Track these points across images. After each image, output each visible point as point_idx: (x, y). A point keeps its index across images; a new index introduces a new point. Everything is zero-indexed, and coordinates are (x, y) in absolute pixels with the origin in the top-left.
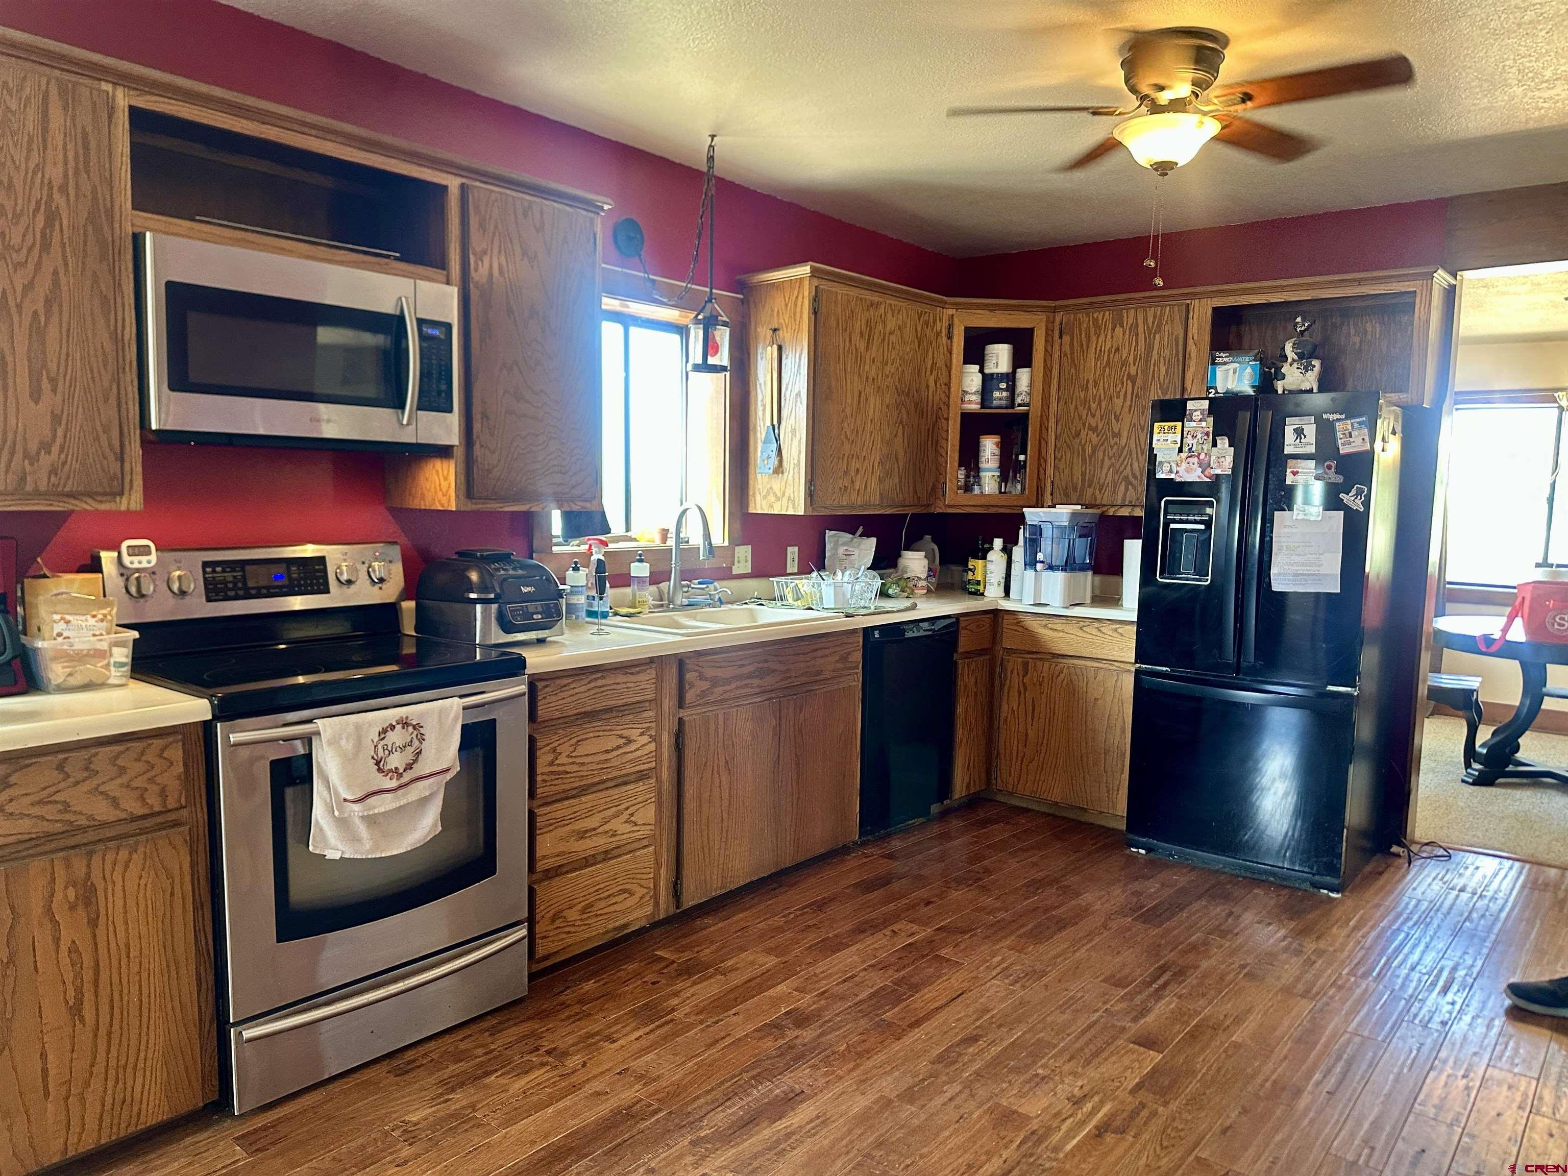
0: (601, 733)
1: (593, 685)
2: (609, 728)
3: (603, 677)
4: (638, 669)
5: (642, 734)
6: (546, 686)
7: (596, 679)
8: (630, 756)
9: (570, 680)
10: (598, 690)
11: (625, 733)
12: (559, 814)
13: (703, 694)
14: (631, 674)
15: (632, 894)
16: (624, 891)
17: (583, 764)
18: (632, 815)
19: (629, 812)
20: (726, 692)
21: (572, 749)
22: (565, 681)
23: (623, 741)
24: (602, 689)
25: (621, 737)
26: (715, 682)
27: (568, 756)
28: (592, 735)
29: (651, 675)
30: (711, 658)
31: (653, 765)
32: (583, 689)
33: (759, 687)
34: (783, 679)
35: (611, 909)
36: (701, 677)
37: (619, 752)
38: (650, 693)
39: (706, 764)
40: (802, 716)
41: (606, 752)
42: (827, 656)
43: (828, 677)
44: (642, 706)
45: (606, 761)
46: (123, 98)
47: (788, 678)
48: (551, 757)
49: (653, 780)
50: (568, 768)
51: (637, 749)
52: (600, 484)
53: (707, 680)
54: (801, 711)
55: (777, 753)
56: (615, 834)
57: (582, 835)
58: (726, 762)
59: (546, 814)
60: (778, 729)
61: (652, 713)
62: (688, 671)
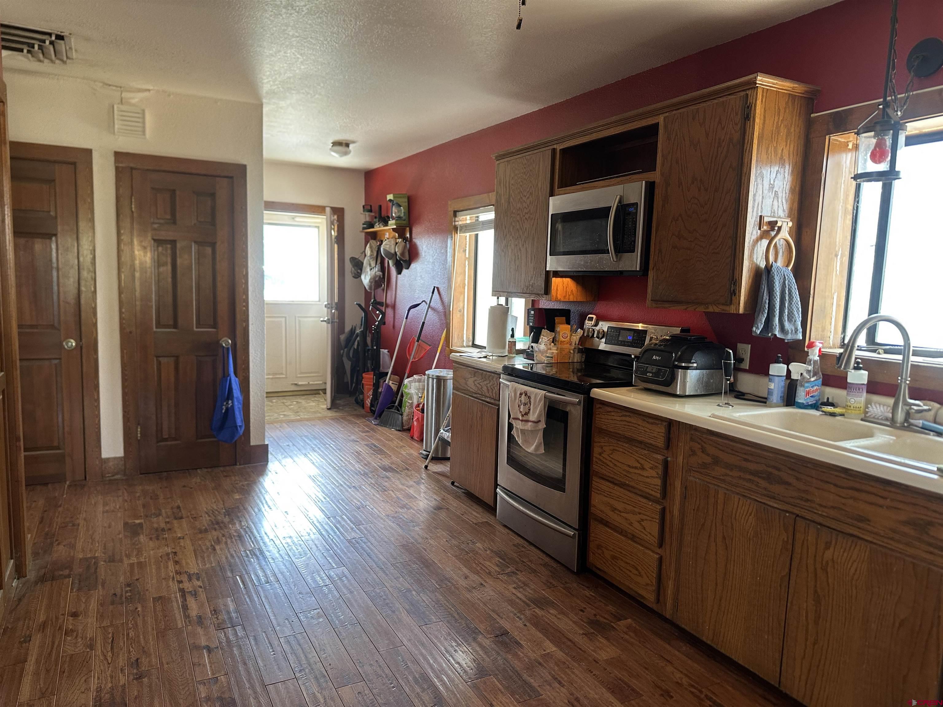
0: (626, 452)
1: (624, 418)
2: (631, 451)
3: (629, 416)
4: (653, 421)
5: (651, 468)
6: (600, 408)
7: (626, 416)
8: (643, 479)
9: (612, 410)
10: (626, 423)
11: (642, 462)
12: (603, 487)
13: (705, 465)
14: (648, 422)
15: (641, 576)
16: (636, 569)
17: (615, 465)
18: (643, 520)
19: (642, 516)
20: (727, 475)
21: (611, 452)
22: (609, 409)
23: (639, 465)
24: (629, 424)
25: (639, 462)
26: (716, 461)
27: (608, 455)
28: (621, 450)
29: (660, 430)
30: (714, 438)
31: (658, 495)
32: (618, 418)
33: (765, 489)
34: (801, 499)
35: (627, 572)
36: (703, 450)
37: (637, 471)
38: (660, 442)
39: (703, 525)
40: (828, 554)
41: (629, 466)
42: (881, 506)
43: (882, 533)
44: (654, 449)
45: (628, 472)
46: (559, 147)
47: (807, 500)
48: (600, 451)
49: (659, 507)
50: (609, 463)
51: (647, 477)
52: (734, 292)
53: (708, 455)
54: (827, 547)
55: (787, 570)
56: (631, 524)
57: (614, 509)
58: (724, 538)
59: (596, 483)
60: (790, 547)
61: (659, 457)
62: (692, 439)
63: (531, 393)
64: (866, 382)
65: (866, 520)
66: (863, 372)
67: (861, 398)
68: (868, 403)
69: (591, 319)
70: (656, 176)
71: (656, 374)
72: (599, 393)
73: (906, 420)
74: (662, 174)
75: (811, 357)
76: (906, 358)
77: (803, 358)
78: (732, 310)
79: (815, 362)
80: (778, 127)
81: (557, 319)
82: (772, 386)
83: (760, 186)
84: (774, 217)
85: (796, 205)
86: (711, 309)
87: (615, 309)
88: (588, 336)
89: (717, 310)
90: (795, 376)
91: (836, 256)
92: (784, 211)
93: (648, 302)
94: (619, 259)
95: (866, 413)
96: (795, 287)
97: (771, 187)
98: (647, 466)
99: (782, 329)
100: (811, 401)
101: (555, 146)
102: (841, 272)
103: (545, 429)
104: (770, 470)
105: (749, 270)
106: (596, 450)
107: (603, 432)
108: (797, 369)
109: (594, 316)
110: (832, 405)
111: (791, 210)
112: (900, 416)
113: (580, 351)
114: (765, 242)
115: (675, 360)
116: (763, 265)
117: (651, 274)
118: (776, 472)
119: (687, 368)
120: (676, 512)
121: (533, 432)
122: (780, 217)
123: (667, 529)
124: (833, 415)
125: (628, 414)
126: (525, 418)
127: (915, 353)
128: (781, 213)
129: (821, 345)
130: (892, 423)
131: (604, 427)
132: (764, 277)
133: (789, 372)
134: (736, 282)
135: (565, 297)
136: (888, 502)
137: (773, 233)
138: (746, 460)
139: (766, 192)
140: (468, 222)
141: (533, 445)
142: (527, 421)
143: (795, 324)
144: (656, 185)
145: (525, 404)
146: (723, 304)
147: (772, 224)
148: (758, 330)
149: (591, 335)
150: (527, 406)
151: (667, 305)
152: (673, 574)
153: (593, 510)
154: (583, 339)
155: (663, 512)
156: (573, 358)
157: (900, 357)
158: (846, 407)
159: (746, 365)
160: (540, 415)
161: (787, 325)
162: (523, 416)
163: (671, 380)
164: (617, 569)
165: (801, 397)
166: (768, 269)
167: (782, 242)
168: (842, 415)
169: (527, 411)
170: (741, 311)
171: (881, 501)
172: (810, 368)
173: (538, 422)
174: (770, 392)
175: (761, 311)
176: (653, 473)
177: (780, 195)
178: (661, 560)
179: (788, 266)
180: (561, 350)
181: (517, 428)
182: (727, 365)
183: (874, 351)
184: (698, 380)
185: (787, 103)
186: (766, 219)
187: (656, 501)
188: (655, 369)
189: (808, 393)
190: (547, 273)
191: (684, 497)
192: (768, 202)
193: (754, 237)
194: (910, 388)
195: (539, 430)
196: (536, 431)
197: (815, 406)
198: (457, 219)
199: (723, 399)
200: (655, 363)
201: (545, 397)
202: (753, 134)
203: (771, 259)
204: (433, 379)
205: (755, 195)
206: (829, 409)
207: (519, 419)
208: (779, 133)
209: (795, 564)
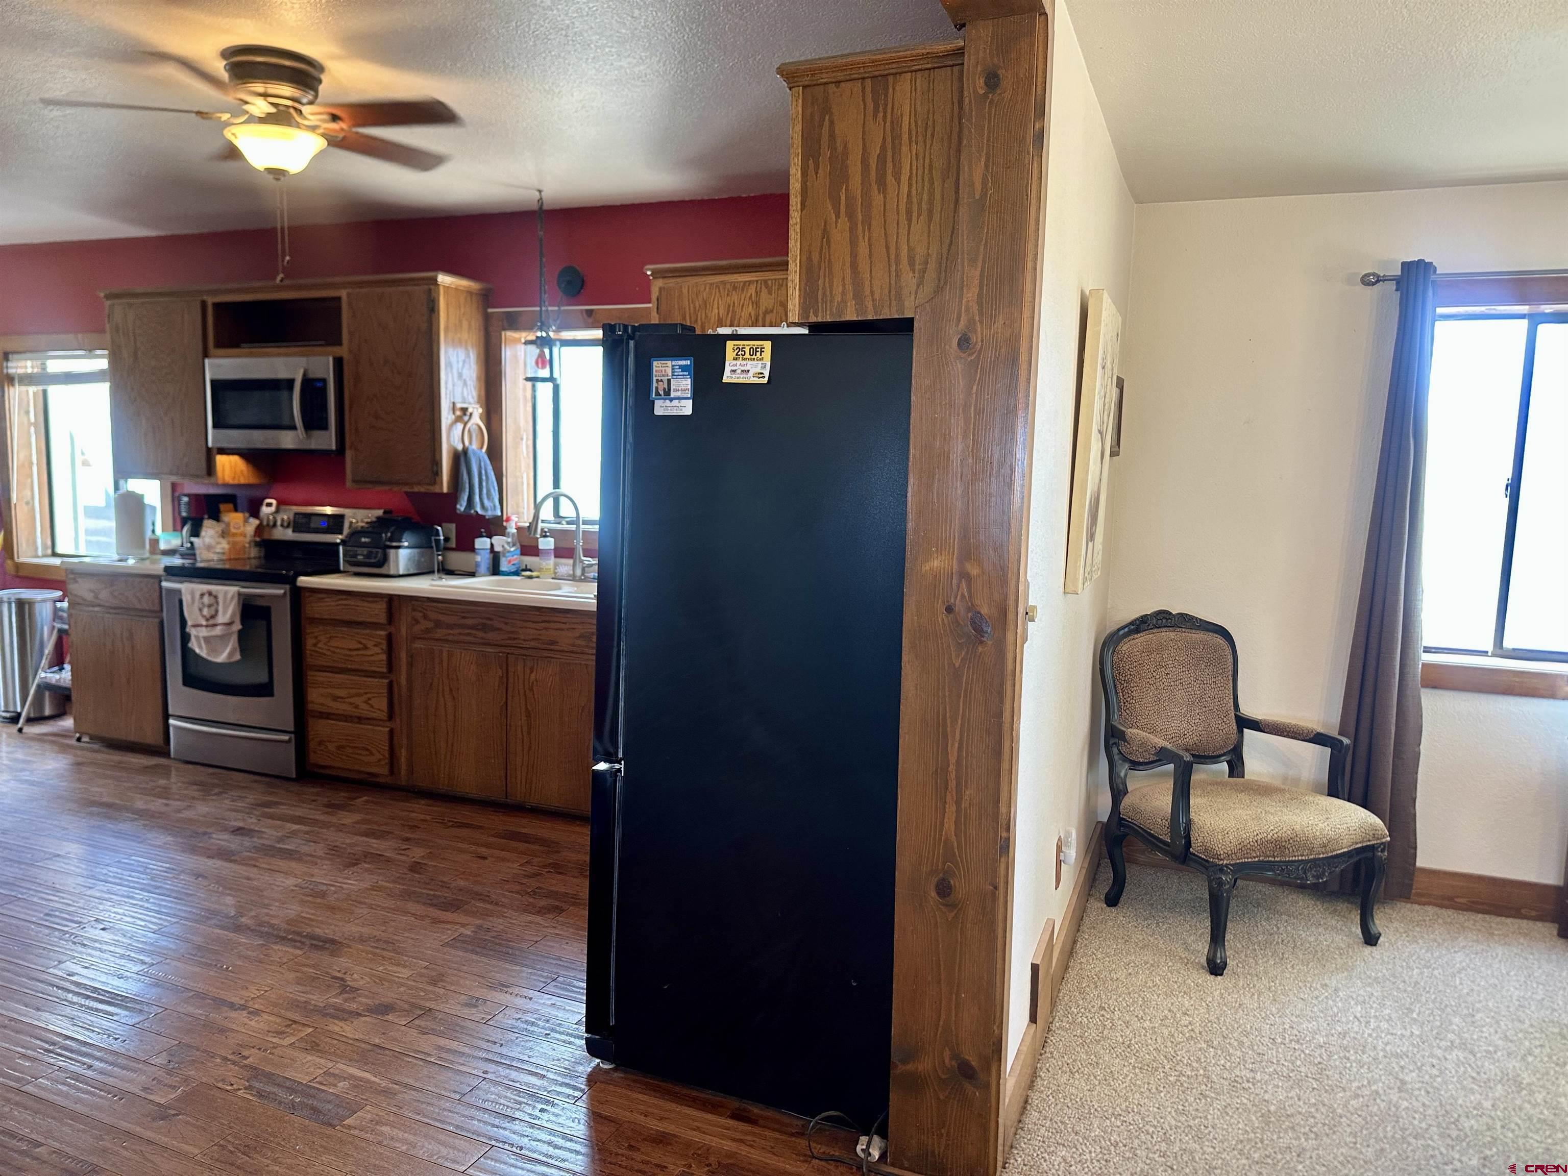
0: (346, 636)
1: (340, 602)
2: (351, 634)
3: (347, 599)
4: (372, 599)
5: (375, 646)
6: (308, 594)
7: (342, 599)
8: (367, 659)
10: (344, 607)
11: (364, 641)
12: (321, 679)
13: (428, 631)
14: (367, 601)
15: (372, 754)
16: (368, 750)
17: (334, 653)
18: (369, 699)
19: (369, 696)
20: (450, 634)
21: (327, 640)
23: (361, 646)
24: (347, 607)
25: (360, 643)
26: (438, 624)
27: (324, 644)
28: (339, 635)
29: (382, 606)
30: (435, 604)
31: (385, 670)
32: (333, 604)
33: (482, 638)
34: (509, 639)
35: (357, 756)
36: (425, 617)
37: (360, 652)
38: (382, 619)
39: (431, 685)
40: (533, 676)
41: (350, 650)
42: (563, 630)
43: (566, 649)
44: (375, 626)
45: (350, 656)
46: (210, 300)
47: (515, 639)
48: (314, 641)
49: (386, 681)
50: (325, 652)
51: (372, 655)
52: (437, 473)
53: (431, 621)
54: (532, 672)
55: (504, 700)
56: (357, 707)
57: (335, 698)
58: (451, 690)
59: (313, 676)
60: (505, 680)
61: (383, 633)
62: (414, 610)
63: (217, 591)
64: (553, 547)
65: (553, 643)
66: (550, 539)
67: (551, 561)
68: (556, 565)
69: (269, 505)
70: (343, 351)
71: (368, 556)
72: (304, 581)
73: (583, 574)
74: (350, 351)
75: (509, 530)
76: (578, 527)
77: (502, 532)
78: (437, 490)
79: (513, 534)
80: (460, 321)
81: (222, 507)
82: (478, 558)
83: (450, 375)
84: (464, 402)
85: (483, 393)
86: (416, 489)
87: (297, 491)
88: (268, 525)
89: (422, 490)
90: (497, 548)
91: (522, 439)
92: (473, 397)
93: (349, 484)
94: (309, 437)
95: (555, 573)
96: (490, 467)
97: (460, 375)
98: (370, 644)
99: (483, 506)
100: (513, 569)
101: (205, 298)
102: (527, 454)
103: (240, 632)
104: (484, 621)
105: (448, 452)
106: (310, 642)
107: (314, 621)
108: (499, 542)
109: (274, 502)
110: (530, 570)
111: (479, 396)
112: (579, 572)
113: (257, 544)
114: (460, 426)
115: (386, 540)
116: (460, 447)
117: (349, 454)
118: (489, 622)
119: (399, 547)
120: (403, 682)
121: (223, 638)
122: (470, 403)
123: (396, 701)
124: (530, 577)
125: (344, 597)
126: (211, 622)
127: (585, 523)
128: (471, 400)
129: (516, 519)
130: (573, 578)
131: (317, 616)
132: (462, 459)
133: (492, 545)
134: (437, 463)
135: (234, 478)
136: (567, 626)
137: (466, 418)
138: (464, 618)
139: (456, 380)
140: (29, 371)
141: (223, 652)
142: (215, 625)
143: (493, 501)
144: (345, 362)
145: (210, 606)
146: (428, 484)
147: (464, 410)
148: (461, 507)
149: (271, 523)
150: (213, 609)
151: (370, 486)
152: (405, 742)
153: (310, 706)
154: (259, 530)
155: (390, 686)
156: (249, 554)
157: (574, 526)
158: (540, 570)
159: (453, 544)
160: (233, 615)
161: (486, 502)
162: (207, 620)
163: (384, 561)
164: (344, 757)
165: (504, 566)
166: (465, 451)
167: (475, 426)
168: (538, 577)
169: (213, 613)
170: (445, 490)
171: (563, 626)
172: (510, 540)
173: (230, 624)
174: (477, 565)
175: (463, 490)
176: (377, 650)
177: (469, 383)
178: (391, 732)
179: (482, 448)
180: (233, 545)
181: (197, 637)
182: (438, 541)
183: (559, 523)
184: (409, 559)
185: (466, 299)
186: (459, 406)
187: (382, 676)
188: (365, 551)
189: (510, 562)
190: (209, 451)
191: (411, 665)
192: (458, 390)
193: (449, 421)
194: (583, 550)
195: (232, 633)
196: (231, 634)
197: (516, 573)
198: (10, 364)
199: (436, 575)
200: (364, 545)
201: (240, 594)
202: (439, 326)
203: (467, 443)
204: (10, 603)
205: (446, 383)
206: (528, 573)
207: (201, 626)
208: (461, 326)
209: (510, 693)
